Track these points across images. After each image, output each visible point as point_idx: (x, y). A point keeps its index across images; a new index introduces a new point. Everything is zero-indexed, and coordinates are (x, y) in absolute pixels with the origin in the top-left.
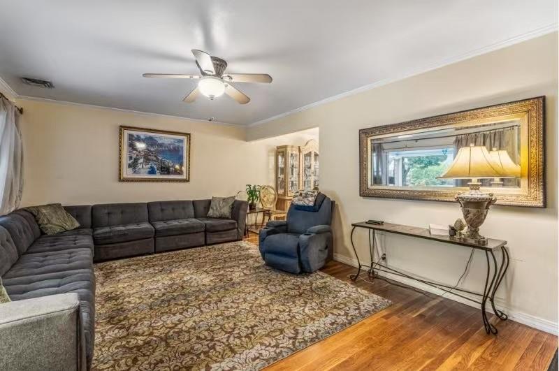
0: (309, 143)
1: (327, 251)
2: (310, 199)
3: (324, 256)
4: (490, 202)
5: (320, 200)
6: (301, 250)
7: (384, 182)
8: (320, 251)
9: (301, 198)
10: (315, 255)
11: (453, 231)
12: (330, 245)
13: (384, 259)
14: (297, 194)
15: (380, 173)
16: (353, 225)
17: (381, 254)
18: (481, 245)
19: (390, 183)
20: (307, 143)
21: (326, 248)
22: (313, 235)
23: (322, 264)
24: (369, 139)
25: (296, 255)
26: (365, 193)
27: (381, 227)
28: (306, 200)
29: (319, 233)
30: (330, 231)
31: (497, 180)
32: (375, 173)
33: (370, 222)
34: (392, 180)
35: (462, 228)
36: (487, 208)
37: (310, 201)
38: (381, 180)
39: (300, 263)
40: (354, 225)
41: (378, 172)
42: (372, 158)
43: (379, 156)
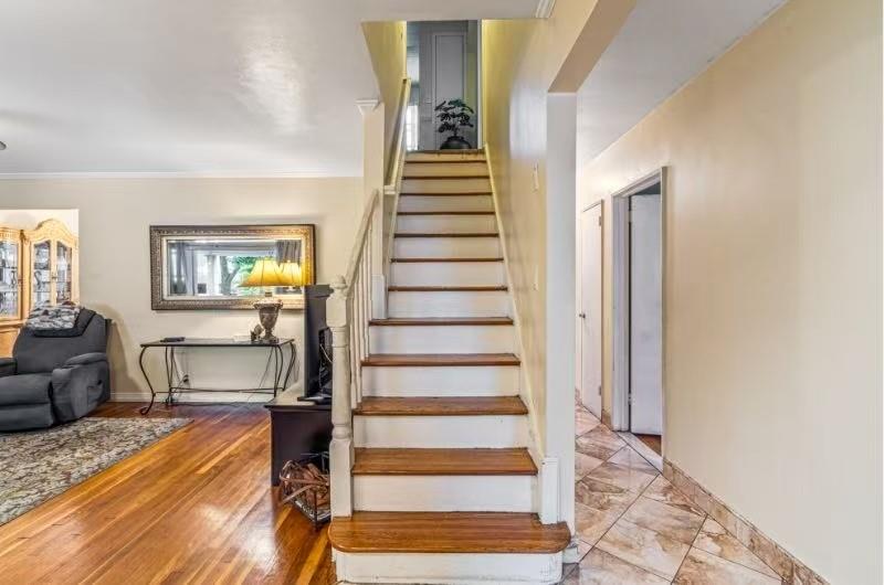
0: (45, 226)
1: (101, 387)
2: (66, 318)
3: (96, 394)
4: (279, 306)
5: (84, 319)
6: (56, 390)
7: (189, 289)
8: (91, 387)
9: (47, 318)
10: (81, 393)
11: (254, 336)
12: (105, 379)
13: (186, 381)
14: (37, 313)
15: (183, 279)
16: (142, 346)
17: (181, 377)
18: (273, 343)
19: (200, 292)
20: (40, 226)
21: (100, 382)
22: (76, 366)
23: (92, 406)
24: (164, 239)
25: (47, 399)
26: (159, 306)
27: (181, 343)
28: (56, 321)
29: (86, 363)
30: (105, 360)
31: (291, 288)
32: (175, 279)
33: (167, 340)
34: (202, 289)
35: (260, 332)
36: (277, 311)
37: (66, 321)
38: (184, 287)
39: (55, 411)
40: (145, 346)
41: (179, 276)
42: (170, 257)
43: (181, 256)
